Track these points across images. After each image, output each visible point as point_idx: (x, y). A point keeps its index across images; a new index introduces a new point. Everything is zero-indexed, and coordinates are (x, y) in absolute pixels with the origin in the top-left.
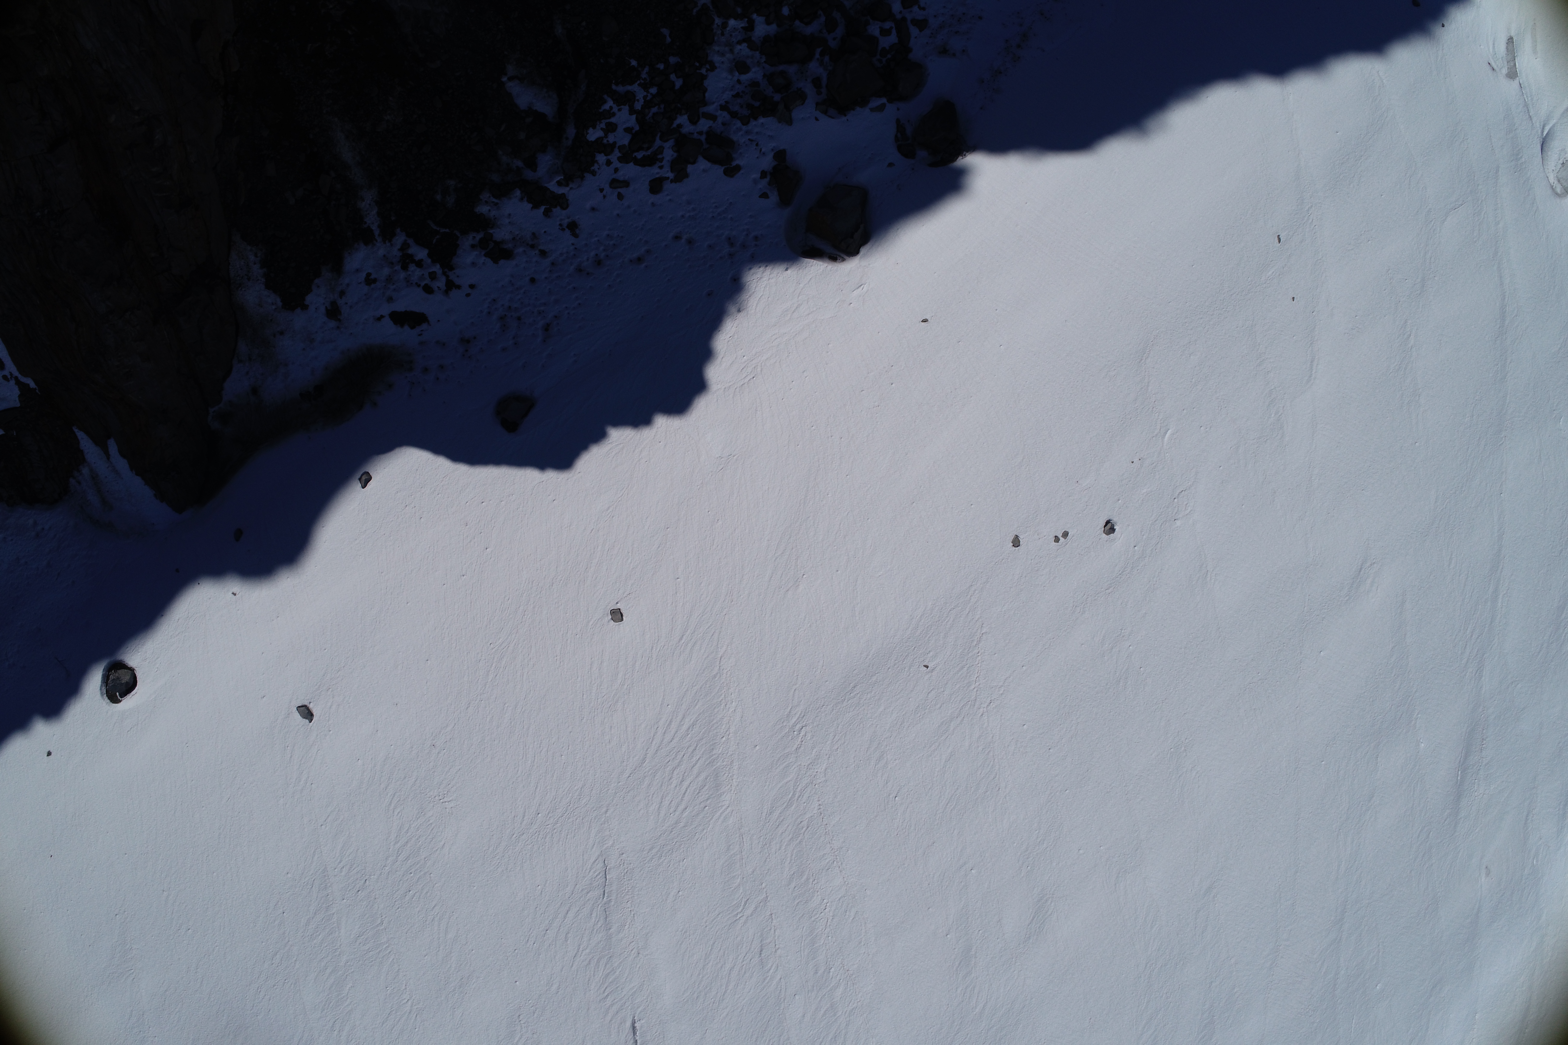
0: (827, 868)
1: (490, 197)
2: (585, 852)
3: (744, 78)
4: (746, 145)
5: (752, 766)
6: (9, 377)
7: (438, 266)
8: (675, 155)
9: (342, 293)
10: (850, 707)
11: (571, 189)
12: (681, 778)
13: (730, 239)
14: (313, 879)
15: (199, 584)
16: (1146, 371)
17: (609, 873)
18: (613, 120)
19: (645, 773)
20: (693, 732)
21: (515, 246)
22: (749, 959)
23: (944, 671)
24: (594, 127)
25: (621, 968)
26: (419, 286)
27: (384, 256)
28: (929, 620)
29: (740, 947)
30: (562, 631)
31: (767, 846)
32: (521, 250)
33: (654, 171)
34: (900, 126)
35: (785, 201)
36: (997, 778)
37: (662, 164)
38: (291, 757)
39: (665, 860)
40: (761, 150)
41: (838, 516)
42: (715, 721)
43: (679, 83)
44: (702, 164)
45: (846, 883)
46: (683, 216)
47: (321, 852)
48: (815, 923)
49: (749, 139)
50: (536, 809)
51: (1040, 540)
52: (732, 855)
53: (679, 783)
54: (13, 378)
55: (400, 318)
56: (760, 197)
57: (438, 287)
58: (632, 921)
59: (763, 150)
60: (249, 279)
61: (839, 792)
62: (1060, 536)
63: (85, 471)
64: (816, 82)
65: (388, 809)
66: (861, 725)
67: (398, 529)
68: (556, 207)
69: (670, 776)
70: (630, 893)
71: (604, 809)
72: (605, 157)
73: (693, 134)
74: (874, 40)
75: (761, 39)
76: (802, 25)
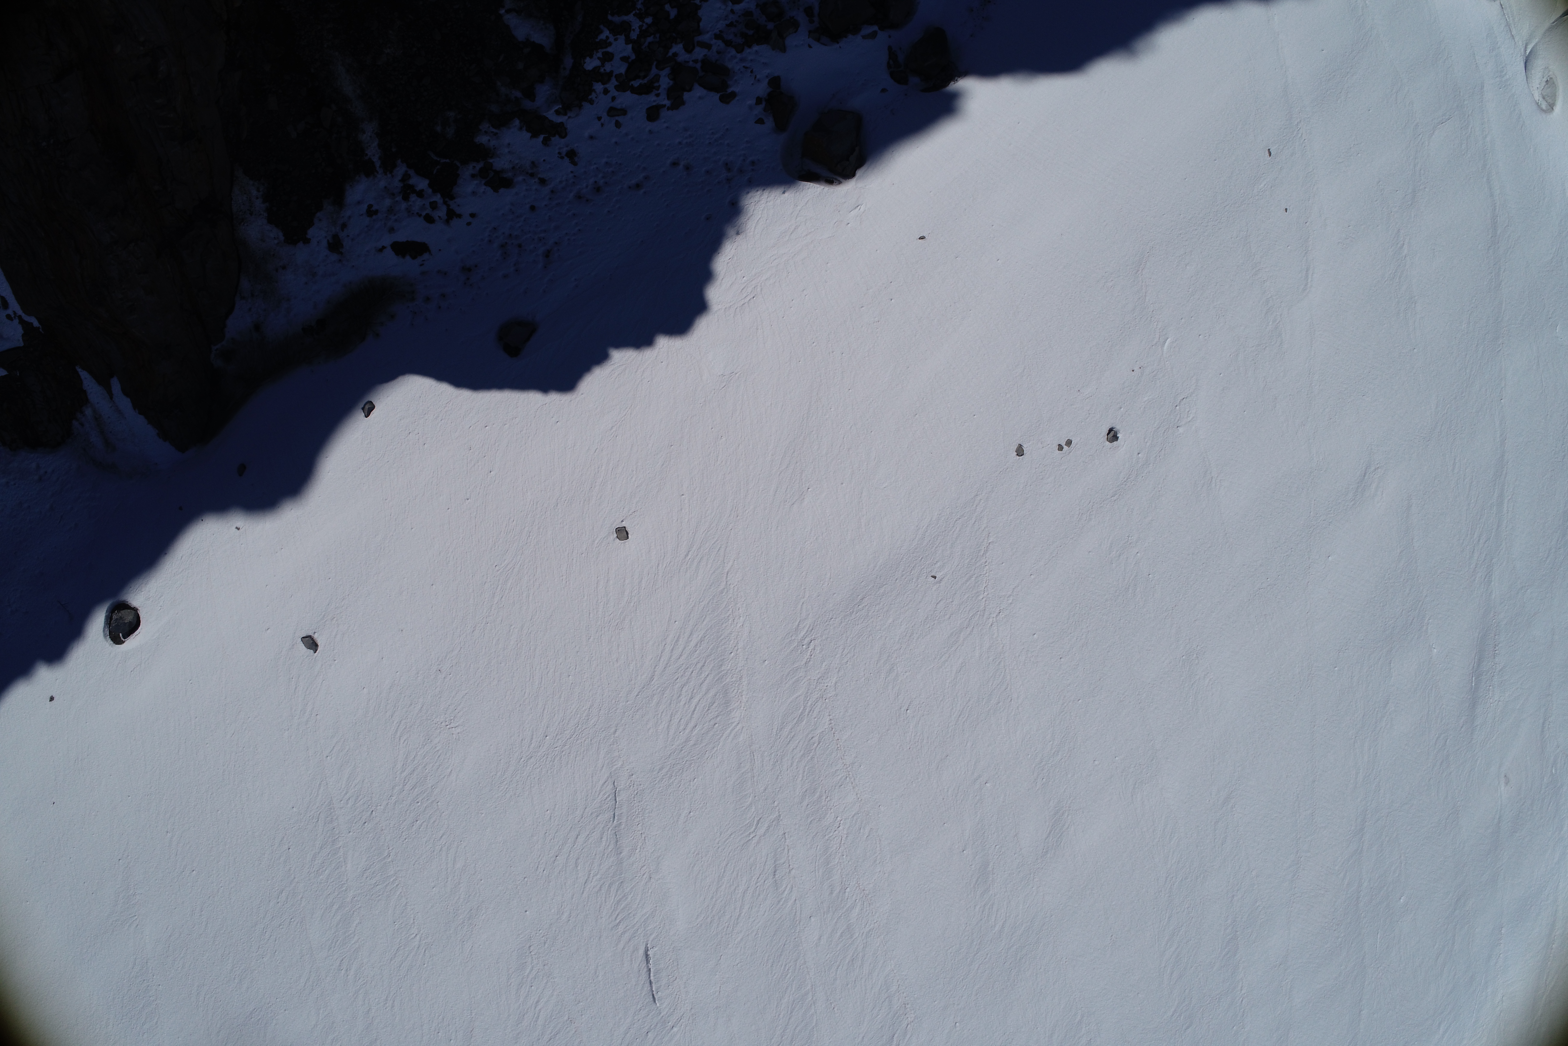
0: (839, 784)
1: (489, 127)
2: (594, 774)
3: (737, 7)
4: (741, 72)
5: (762, 682)
6: (13, 316)
7: (439, 196)
8: (671, 83)
9: (344, 226)
10: (858, 620)
11: (569, 117)
12: (690, 695)
13: (727, 164)
14: (318, 813)
15: (202, 520)
16: (1143, 282)
17: (619, 795)
18: (610, 49)
19: (654, 690)
20: (701, 648)
21: (515, 175)
22: (763, 881)
23: (952, 581)
24: (591, 57)
25: (632, 894)
26: (420, 216)
27: (385, 187)
28: (935, 530)
29: (753, 869)
30: (567, 551)
31: (779, 762)
32: (520, 178)
33: (651, 99)
34: (892, 54)
35: (781, 126)
36: (1008, 689)
37: (659, 92)
38: (296, 688)
39: (675, 780)
40: (755, 77)
41: (841, 430)
42: (723, 637)
43: (673, 13)
44: (698, 91)
45: (860, 799)
46: (680, 143)
47: (327, 785)
48: (829, 841)
49: (744, 67)
50: (544, 731)
51: (1044, 448)
52: (743, 773)
53: (688, 700)
54: (17, 317)
56: (756, 122)
57: (439, 217)
58: (643, 844)
59: (758, 77)
60: (251, 214)
61: (849, 706)
62: (1063, 444)
63: (88, 412)
64: (808, 11)
65: (394, 737)
66: (871, 637)
67: (401, 456)
68: (554, 136)
69: (679, 694)
70: (640, 816)
71: (613, 730)
72: (602, 86)
73: (688, 62)
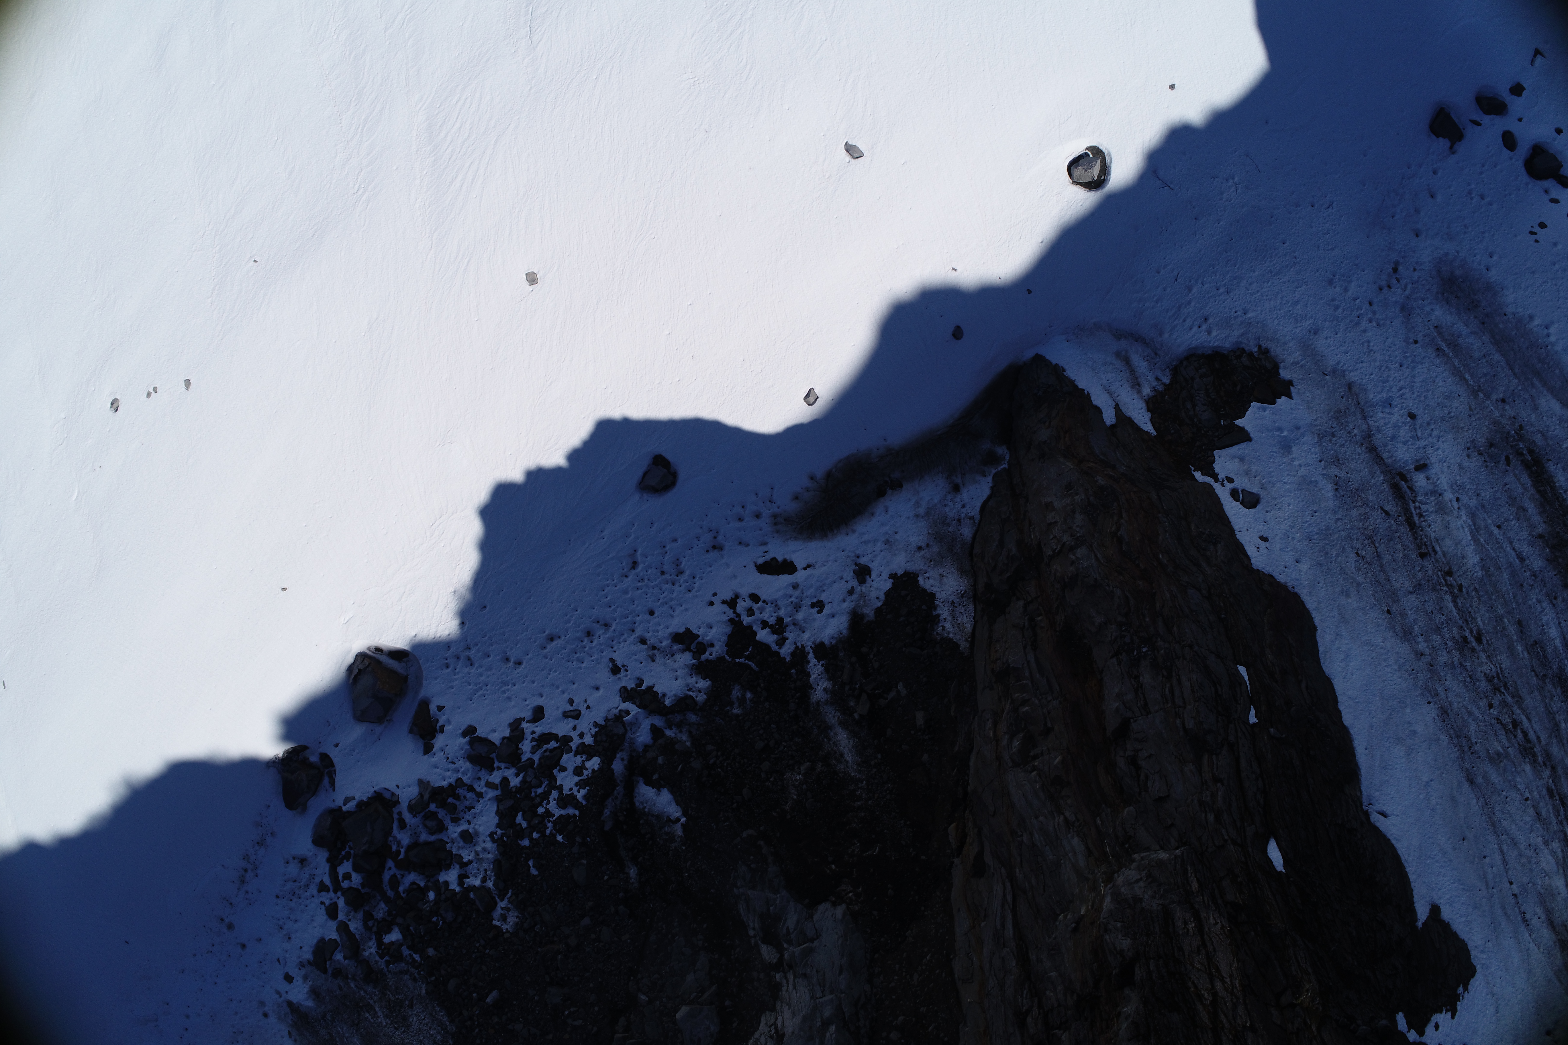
0: (335, 67)
2: (550, 49)
3: (464, 827)
4: (457, 759)
5: (399, 150)
6: (1226, 481)
7: (745, 623)
8: (520, 746)
9: (851, 592)
10: (318, 215)
11: (617, 708)
12: (462, 130)
13: (471, 665)
16: (96, 553)
17: (528, 32)
18: (577, 779)
19: (494, 131)
20: (451, 176)
21: (670, 648)
23: (241, 260)
24: (593, 770)
26: (764, 602)
27: (804, 632)
28: (254, 304)
30: (583, 258)
31: (385, 79)
32: (665, 643)
33: (540, 728)
34: (332, 784)
35: (425, 704)
36: (197, 168)
37: (532, 736)
38: (865, 105)
39: (475, 53)
40: (444, 754)
42: (434, 188)
43: (519, 819)
44: (496, 738)
45: (318, 57)
46: (514, 685)
47: (825, 13)
49: (455, 764)
50: (598, 84)
51: (168, 388)
52: (416, 66)
53: (463, 125)
54: (1221, 481)
55: (788, 567)
56: (445, 707)
57: (745, 601)
59: (442, 754)
60: (953, 602)
61: (325, 138)
62: (153, 393)
63: (1147, 391)
64: (403, 825)
66: (307, 201)
68: (632, 689)
69: (472, 131)
70: (508, 17)
71: (532, 92)
72: (584, 741)
73: (505, 768)
74: (356, 868)
75: (452, 867)
76: (418, 882)
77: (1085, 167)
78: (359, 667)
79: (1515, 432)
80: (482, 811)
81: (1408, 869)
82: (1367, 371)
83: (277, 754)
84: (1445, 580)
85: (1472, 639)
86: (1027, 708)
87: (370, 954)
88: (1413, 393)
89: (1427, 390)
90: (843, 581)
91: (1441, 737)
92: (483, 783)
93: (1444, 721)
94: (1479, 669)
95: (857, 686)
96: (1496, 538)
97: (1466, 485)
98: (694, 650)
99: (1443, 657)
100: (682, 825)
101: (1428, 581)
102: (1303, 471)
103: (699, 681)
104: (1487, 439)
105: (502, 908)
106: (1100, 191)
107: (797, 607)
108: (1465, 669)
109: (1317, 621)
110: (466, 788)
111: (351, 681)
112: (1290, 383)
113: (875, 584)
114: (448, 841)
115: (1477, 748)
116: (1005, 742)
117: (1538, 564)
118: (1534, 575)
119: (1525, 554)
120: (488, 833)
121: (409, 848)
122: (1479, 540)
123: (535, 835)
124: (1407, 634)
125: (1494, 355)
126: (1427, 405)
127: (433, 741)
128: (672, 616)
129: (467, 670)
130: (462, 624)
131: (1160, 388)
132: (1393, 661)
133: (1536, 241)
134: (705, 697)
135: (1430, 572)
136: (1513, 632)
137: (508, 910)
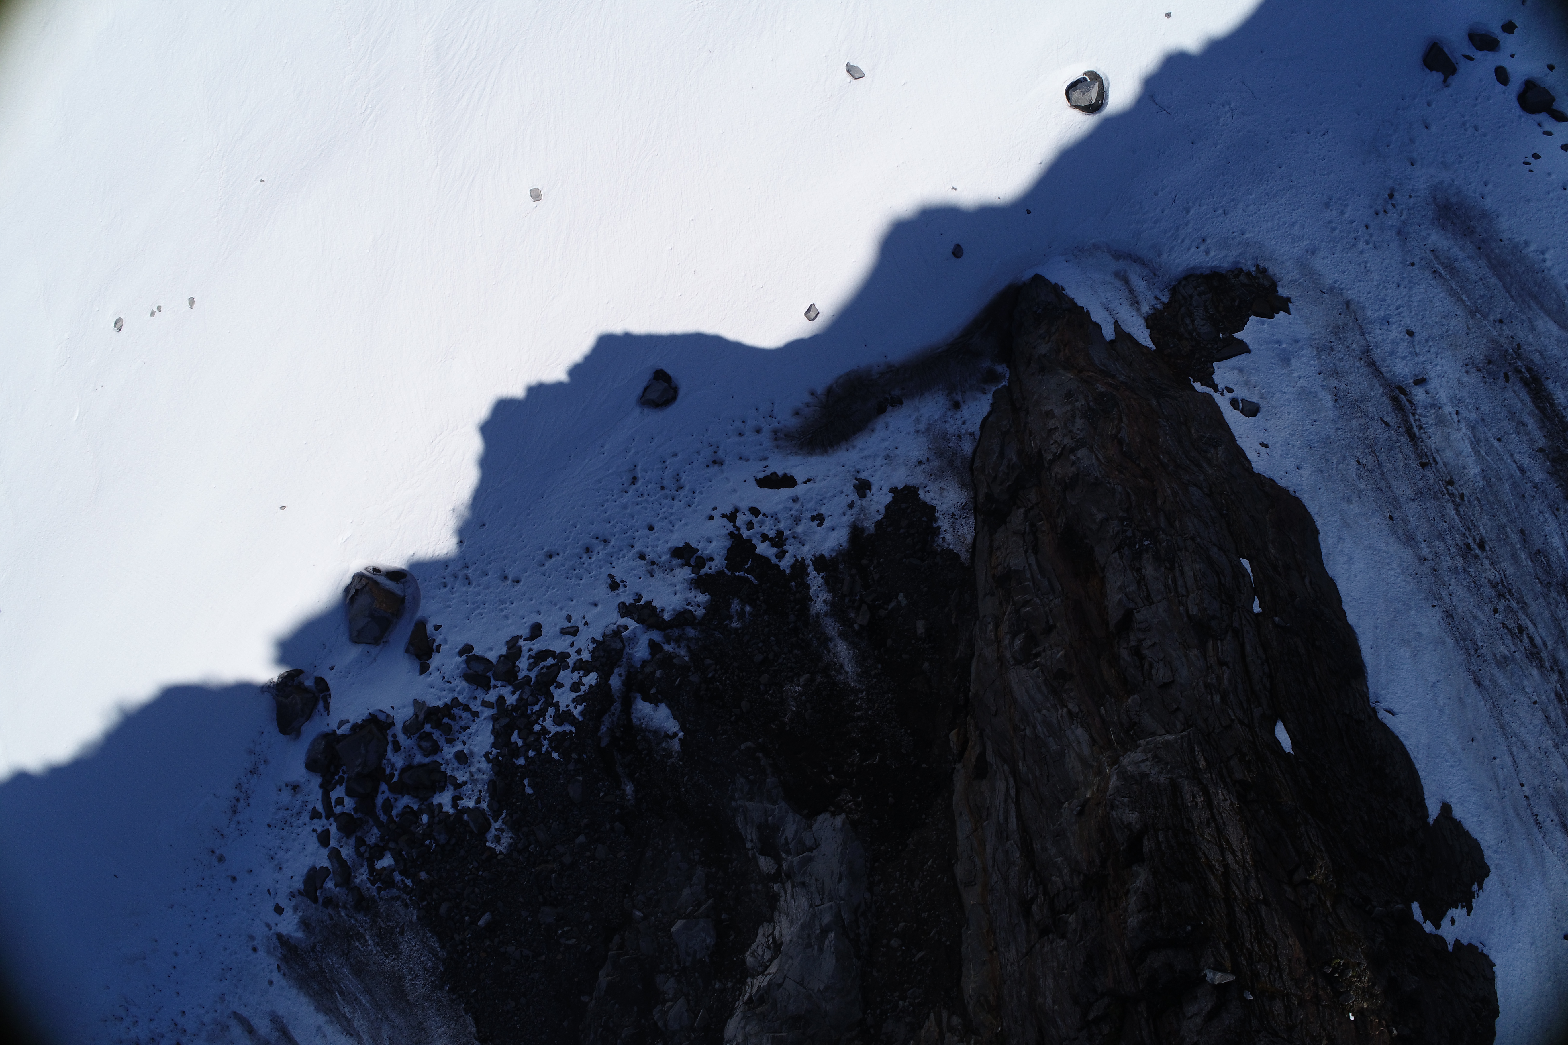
3: (459, 747)
4: (453, 678)
6: (1225, 391)
7: (744, 536)
8: (517, 664)
9: (851, 506)
10: (325, 135)
11: (615, 624)
12: (469, 51)
13: (469, 584)
18: (574, 695)
19: (501, 52)
20: (458, 95)
21: (669, 563)
23: (247, 179)
24: (591, 686)
26: (764, 515)
28: (260, 223)
32: (664, 558)
33: (537, 646)
34: (327, 707)
35: (421, 625)
37: (529, 653)
38: (867, 27)
42: (440, 107)
43: (515, 737)
44: (492, 656)
46: (511, 603)
49: (451, 683)
51: (172, 307)
53: (470, 47)
54: (1221, 391)
55: (788, 481)
56: (441, 626)
57: (744, 514)
59: (438, 674)
60: (953, 515)
62: (157, 312)
63: (1146, 309)
68: (630, 604)
69: (478, 52)
72: (582, 657)
73: (502, 686)
74: (349, 793)
75: (446, 789)
76: (411, 805)
77: (1083, 90)
78: (356, 588)
79: (1513, 351)
80: (477, 731)
81: (1417, 766)
82: (1364, 289)
83: (272, 679)
84: (1447, 489)
85: (1475, 546)
86: (1028, 609)
87: (362, 880)
88: (1411, 312)
89: (1425, 309)
90: (843, 495)
91: (1447, 639)
92: (479, 702)
93: (1450, 624)
94: (1483, 575)
95: (857, 598)
96: (1497, 451)
97: (1465, 399)
98: (693, 564)
99: (1446, 562)
100: (680, 739)
101: (1430, 490)
102: (1302, 382)
103: (698, 595)
104: (1485, 356)
105: (496, 829)
106: (1098, 115)
107: (797, 520)
108: (1469, 575)
109: (1319, 524)
110: (461, 707)
111: (348, 601)
112: (1288, 300)
113: (875, 498)
114: (443, 762)
115: (1483, 651)
116: (1007, 642)
117: (1539, 476)
118: (1535, 486)
119: (1525, 466)
120: (483, 753)
121: (403, 770)
122: (1479, 451)
123: (531, 753)
124: (1409, 539)
125: (1490, 278)
126: (1425, 323)
127: (428, 662)
128: (671, 531)
129: (464, 589)
130: (461, 542)
131: (1159, 307)
132: (1396, 565)
133: (1530, 171)
134: (704, 611)
135: (1431, 481)
136: (1516, 541)
137: (502, 830)
